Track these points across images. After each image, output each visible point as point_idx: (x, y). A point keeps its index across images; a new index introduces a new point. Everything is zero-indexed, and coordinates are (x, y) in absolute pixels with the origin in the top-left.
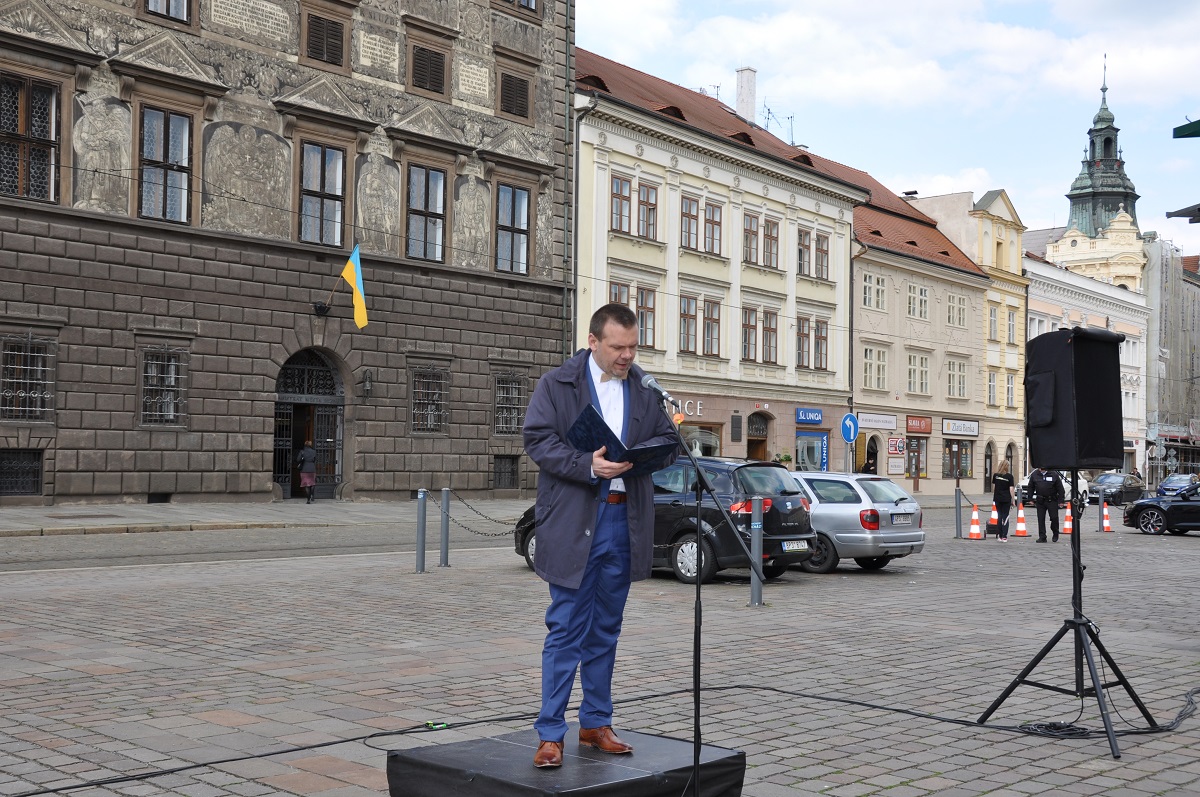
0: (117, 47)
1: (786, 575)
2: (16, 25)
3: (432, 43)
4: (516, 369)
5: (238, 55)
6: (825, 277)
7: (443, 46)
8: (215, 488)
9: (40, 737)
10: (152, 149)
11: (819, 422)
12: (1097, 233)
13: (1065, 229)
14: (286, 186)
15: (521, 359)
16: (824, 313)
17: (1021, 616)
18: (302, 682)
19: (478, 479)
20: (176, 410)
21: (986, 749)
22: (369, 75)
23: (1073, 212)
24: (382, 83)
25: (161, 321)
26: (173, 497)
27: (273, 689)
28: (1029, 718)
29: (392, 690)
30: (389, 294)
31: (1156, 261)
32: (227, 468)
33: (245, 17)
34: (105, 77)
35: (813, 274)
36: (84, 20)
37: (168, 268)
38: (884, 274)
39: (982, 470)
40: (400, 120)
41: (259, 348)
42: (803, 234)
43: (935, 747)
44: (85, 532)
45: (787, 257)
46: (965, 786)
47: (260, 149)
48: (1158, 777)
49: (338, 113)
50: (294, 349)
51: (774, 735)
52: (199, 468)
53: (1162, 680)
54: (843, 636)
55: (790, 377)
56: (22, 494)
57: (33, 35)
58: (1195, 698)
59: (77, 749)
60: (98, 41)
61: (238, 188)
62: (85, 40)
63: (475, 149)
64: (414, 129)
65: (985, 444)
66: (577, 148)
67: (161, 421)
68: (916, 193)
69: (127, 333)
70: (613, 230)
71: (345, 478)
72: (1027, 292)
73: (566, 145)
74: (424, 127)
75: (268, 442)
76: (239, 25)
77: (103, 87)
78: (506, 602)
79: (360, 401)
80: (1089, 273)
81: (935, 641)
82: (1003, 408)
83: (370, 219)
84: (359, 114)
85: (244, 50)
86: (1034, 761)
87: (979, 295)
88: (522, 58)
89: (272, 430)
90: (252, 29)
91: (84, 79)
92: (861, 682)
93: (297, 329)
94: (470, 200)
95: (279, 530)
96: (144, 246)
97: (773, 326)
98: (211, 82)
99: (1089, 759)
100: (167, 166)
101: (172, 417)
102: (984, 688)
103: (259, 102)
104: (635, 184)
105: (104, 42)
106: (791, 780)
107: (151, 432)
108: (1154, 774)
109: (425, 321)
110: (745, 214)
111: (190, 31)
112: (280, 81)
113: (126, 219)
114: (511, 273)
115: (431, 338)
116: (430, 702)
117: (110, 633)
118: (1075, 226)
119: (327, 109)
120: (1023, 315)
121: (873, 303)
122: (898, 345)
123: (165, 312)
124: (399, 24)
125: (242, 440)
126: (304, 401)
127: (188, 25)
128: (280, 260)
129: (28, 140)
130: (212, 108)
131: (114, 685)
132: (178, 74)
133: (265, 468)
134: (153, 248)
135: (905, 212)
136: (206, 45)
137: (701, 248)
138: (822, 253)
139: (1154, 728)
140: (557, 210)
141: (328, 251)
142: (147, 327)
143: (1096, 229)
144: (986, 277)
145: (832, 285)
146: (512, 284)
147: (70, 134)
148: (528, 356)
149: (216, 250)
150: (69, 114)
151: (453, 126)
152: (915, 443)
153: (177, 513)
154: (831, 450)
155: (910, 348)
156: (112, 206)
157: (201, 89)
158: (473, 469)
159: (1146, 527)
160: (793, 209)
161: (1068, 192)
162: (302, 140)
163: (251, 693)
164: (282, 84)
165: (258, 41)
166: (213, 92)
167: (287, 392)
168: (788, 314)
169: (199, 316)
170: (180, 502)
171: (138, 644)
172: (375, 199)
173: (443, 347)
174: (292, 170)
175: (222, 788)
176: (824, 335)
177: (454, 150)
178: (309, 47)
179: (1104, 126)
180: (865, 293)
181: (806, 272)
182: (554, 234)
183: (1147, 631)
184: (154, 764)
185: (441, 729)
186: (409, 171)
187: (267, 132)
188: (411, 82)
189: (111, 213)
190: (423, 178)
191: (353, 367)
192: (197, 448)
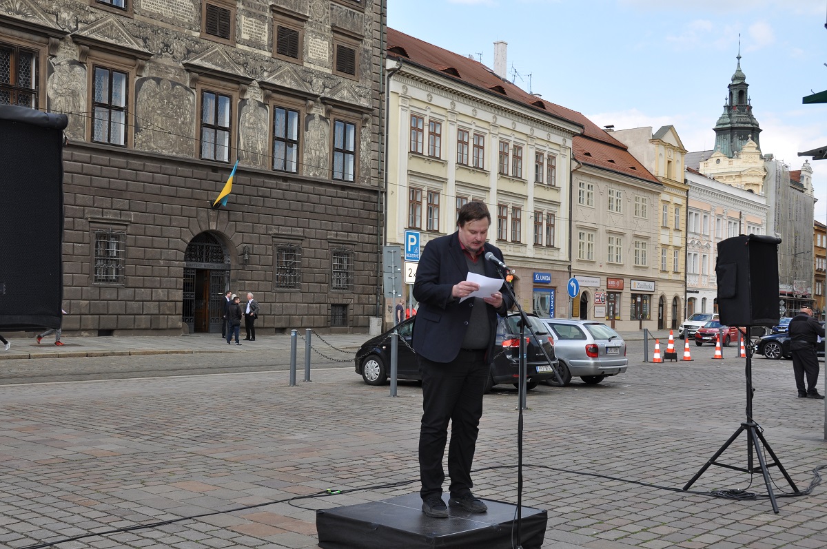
0: (77, 25)
1: (538, 388)
2: (8, 10)
3: (291, 24)
4: (346, 246)
5: (159, 32)
6: (553, 184)
7: (298, 26)
8: (143, 326)
9: (77, 499)
10: (100, 95)
11: (549, 282)
12: (734, 155)
13: (712, 152)
14: (192, 121)
15: (349, 239)
16: (553, 208)
17: (697, 416)
18: (236, 462)
19: (321, 321)
20: (117, 273)
21: (692, 507)
22: (248, 46)
23: (718, 141)
24: (257, 51)
25: (107, 213)
26: (115, 332)
27: (219, 467)
28: (715, 486)
29: (297, 467)
30: (261, 194)
31: (772, 173)
32: (152, 312)
33: (163, 6)
34: (69, 46)
35: (545, 182)
36: (54, 7)
37: (112, 176)
38: (593, 182)
39: (657, 315)
40: (269, 76)
41: (173, 231)
42: (538, 155)
43: (659, 506)
44: (59, 356)
45: (528, 171)
46: (682, 531)
47: (174, 96)
48: (804, 525)
49: (227, 71)
50: (197, 231)
51: (553, 498)
52: (132, 312)
53: (796, 460)
54: (584, 431)
55: (530, 252)
57: (20, 17)
58: (820, 473)
59: (103, 507)
60: (64, 21)
61: (159, 122)
62: (55, 20)
63: (319, 96)
64: (278, 83)
65: (659, 297)
66: (388, 96)
67: (107, 281)
68: (613, 126)
69: (84, 221)
70: (411, 152)
72: (687, 195)
73: (380, 94)
74: (285, 81)
75: (179, 295)
76: (159, 11)
77: (68, 52)
78: (355, 406)
79: (241, 267)
80: (728, 181)
81: (645, 434)
82: (671, 273)
83: (248, 144)
84: (241, 72)
85: (163, 28)
86: (724, 515)
87: (655, 196)
88: (350, 34)
89: (182, 287)
90: (169, 14)
91: (55, 47)
92: (602, 462)
93: (199, 218)
94: (315, 131)
95: (189, 355)
96: (95, 162)
97: (518, 217)
98: (141, 49)
99: (758, 514)
100: (110, 107)
101: (114, 278)
102: (682, 466)
103: (173, 64)
104: (426, 120)
105: (68, 22)
106: (572, 528)
107: (100, 287)
108: (802, 523)
109: (285, 213)
110: (500, 142)
111: (126, 15)
112: (188, 49)
113: (83, 143)
114: (343, 180)
115: (289, 225)
116: (324, 476)
117: (98, 428)
118: (719, 150)
119: (219, 69)
120: (685, 210)
121: (585, 201)
122: (602, 230)
123: (110, 207)
124: (268, 11)
125: (161, 294)
126: (203, 267)
127: (126, 11)
128: (186, 171)
129: (16, 89)
130: (141, 68)
131: (113, 464)
132: (119, 44)
133: (177, 313)
134: (102, 163)
135: (606, 140)
136: (137, 24)
137: (471, 164)
138: (552, 168)
139: (797, 493)
140: (374, 138)
141: (220, 165)
142: (98, 217)
143: (733, 152)
144: (661, 184)
145: (558, 190)
146: (343, 188)
147: (45, 85)
148: (354, 237)
149: (144, 164)
150: (45, 71)
151: (304, 81)
152: (612, 296)
153: (119, 343)
154: (556, 300)
155: (610, 232)
156: (74, 135)
157: (134, 54)
158: (317, 313)
159: (769, 354)
160: (532, 138)
161: (714, 127)
162: (202, 90)
163: (205, 470)
164: (189, 52)
165: (172, 22)
166: (142, 56)
167: (191, 261)
168: (528, 209)
169: (133, 209)
170: (120, 335)
171: (119, 435)
172: (251, 130)
173: (297, 230)
174: (196, 110)
175: (205, 533)
176: (552, 223)
177: (305, 96)
178: (207, 26)
179: (738, 83)
180: (580, 195)
181: (541, 181)
182: (372, 154)
183: (781, 427)
184: (156, 517)
185: (337, 494)
186: (275, 111)
187: (180, 85)
188: (276, 50)
189: (73, 139)
190: (284, 115)
191: (236, 244)
192: (131, 299)
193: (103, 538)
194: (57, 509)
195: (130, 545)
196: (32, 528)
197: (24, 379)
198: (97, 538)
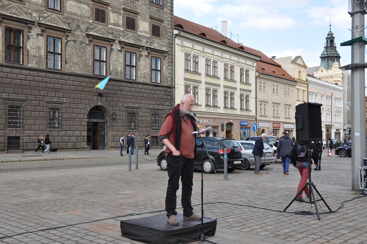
0: (40, 19)
1: (235, 171)
2: (10, 13)
3: (132, 16)
4: (158, 111)
5: (75, 20)
6: (248, 82)
7: (135, 16)
8: (70, 147)
9: (26, 218)
10: (50, 48)
11: (247, 125)
12: (329, 68)
13: (319, 67)
14: (89, 58)
15: (159, 108)
16: (248, 93)
18: (97, 203)
20: (58, 125)
21: (285, 218)
22: (113, 25)
23: (322, 62)
24: (117, 28)
25: (53, 99)
26: (58, 150)
27: (89, 205)
28: (297, 210)
29: (122, 205)
30: (120, 89)
31: (346, 76)
32: (73, 141)
33: (77, 9)
34: (36, 27)
35: (245, 82)
36: (30, 11)
37: (55, 83)
38: (266, 81)
40: (122, 38)
41: (82, 106)
42: (242, 70)
43: (271, 218)
44: (33, 161)
45: (237, 77)
46: (277, 228)
47: (82, 48)
49: (104, 37)
50: (92, 106)
51: (227, 216)
52: (65, 141)
53: (336, 199)
54: (249, 188)
55: (238, 112)
56: (14, 150)
57: (15, 16)
58: (344, 204)
59: (36, 221)
60: (34, 17)
61: (75, 59)
62: (30, 17)
63: (144, 46)
64: (127, 41)
66: (175, 46)
67: (54, 128)
68: (275, 57)
69: (44, 102)
70: (185, 70)
71: (108, 144)
72: (308, 86)
73: (171, 45)
74: (130, 40)
75: (85, 133)
76: (75, 12)
77: (36, 30)
78: (155, 179)
79: (112, 121)
80: (326, 80)
81: (275, 189)
83: (114, 68)
84: (110, 37)
85: (77, 19)
86: (297, 221)
87: (294, 87)
88: (158, 19)
89: (86, 130)
90: (79, 13)
91: (30, 28)
92: (253, 201)
93: (93, 100)
94: (143, 61)
95: (89, 159)
96: (48, 77)
97: (233, 97)
98: (67, 28)
99: (312, 221)
100: (54, 53)
101: (57, 127)
103: (81, 34)
104: (192, 56)
105: (36, 17)
106: (230, 227)
107: (51, 131)
108: (328, 224)
109: (131, 97)
110: (224, 64)
111: (61, 14)
113: (43, 69)
114: (156, 83)
115: (133, 102)
116: (132, 208)
117: (42, 190)
118: (322, 66)
119: (101, 36)
120: (307, 93)
121: (263, 90)
122: (270, 102)
123: (55, 96)
124: (122, 10)
125: (77, 133)
126: (95, 121)
127: (60, 12)
128: (88, 80)
129: (14, 46)
130: (67, 36)
131: (45, 204)
132: (57, 26)
133: (84, 141)
134: (51, 77)
135: (272, 63)
136: (65, 17)
137: (212, 75)
138: (247, 75)
139: (331, 212)
140: (169, 64)
141: (102, 77)
142: (49, 100)
143: (328, 67)
144: (296, 82)
145: (250, 85)
146: (156, 86)
147: (26, 44)
148: (161, 107)
149: (69, 78)
150: (26, 38)
151: (138, 40)
152: (275, 131)
153: (59, 155)
154: (251, 133)
155: (274, 103)
156: (39, 65)
157: (64, 30)
159: (341, 155)
160: (239, 63)
161: (320, 56)
162: (94, 45)
163: (83, 206)
164: (88, 29)
165: (81, 16)
166: (68, 31)
167: (90, 119)
168: (237, 93)
169: (65, 97)
170: (60, 151)
171: (50, 193)
172: (115, 62)
173: (136, 105)
174: (91, 54)
175: (76, 231)
176: (248, 99)
177: (138, 47)
178: (95, 17)
179: (330, 36)
180: (260, 87)
181: (243, 81)
182: (168, 71)
183: (335, 185)
184: (57, 225)
185: (136, 215)
186: (125, 53)
187: (84, 43)
188: (125, 27)
189: (39, 67)
190: (129, 55)
191: (110, 111)
192: (64, 136)
193: (33, 234)
194: (16, 223)
195: (43, 236)
196: (4, 230)
197: (17, 170)
198: (30, 233)
